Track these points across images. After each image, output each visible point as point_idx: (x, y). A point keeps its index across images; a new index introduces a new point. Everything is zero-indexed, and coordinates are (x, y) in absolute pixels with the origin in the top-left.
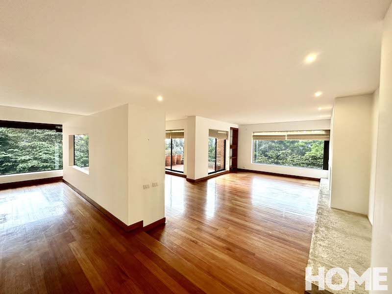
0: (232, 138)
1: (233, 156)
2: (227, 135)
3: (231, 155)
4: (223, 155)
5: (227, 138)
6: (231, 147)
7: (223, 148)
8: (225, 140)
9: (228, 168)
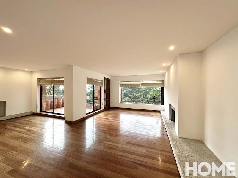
0: (106, 86)
1: (107, 99)
2: (102, 83)
3: (106, 98)
4: (99, 98)
5: (102, 85)
6: (105, 92)
7: (99, 93)
8: (101, 87)
9: (103, 108)
